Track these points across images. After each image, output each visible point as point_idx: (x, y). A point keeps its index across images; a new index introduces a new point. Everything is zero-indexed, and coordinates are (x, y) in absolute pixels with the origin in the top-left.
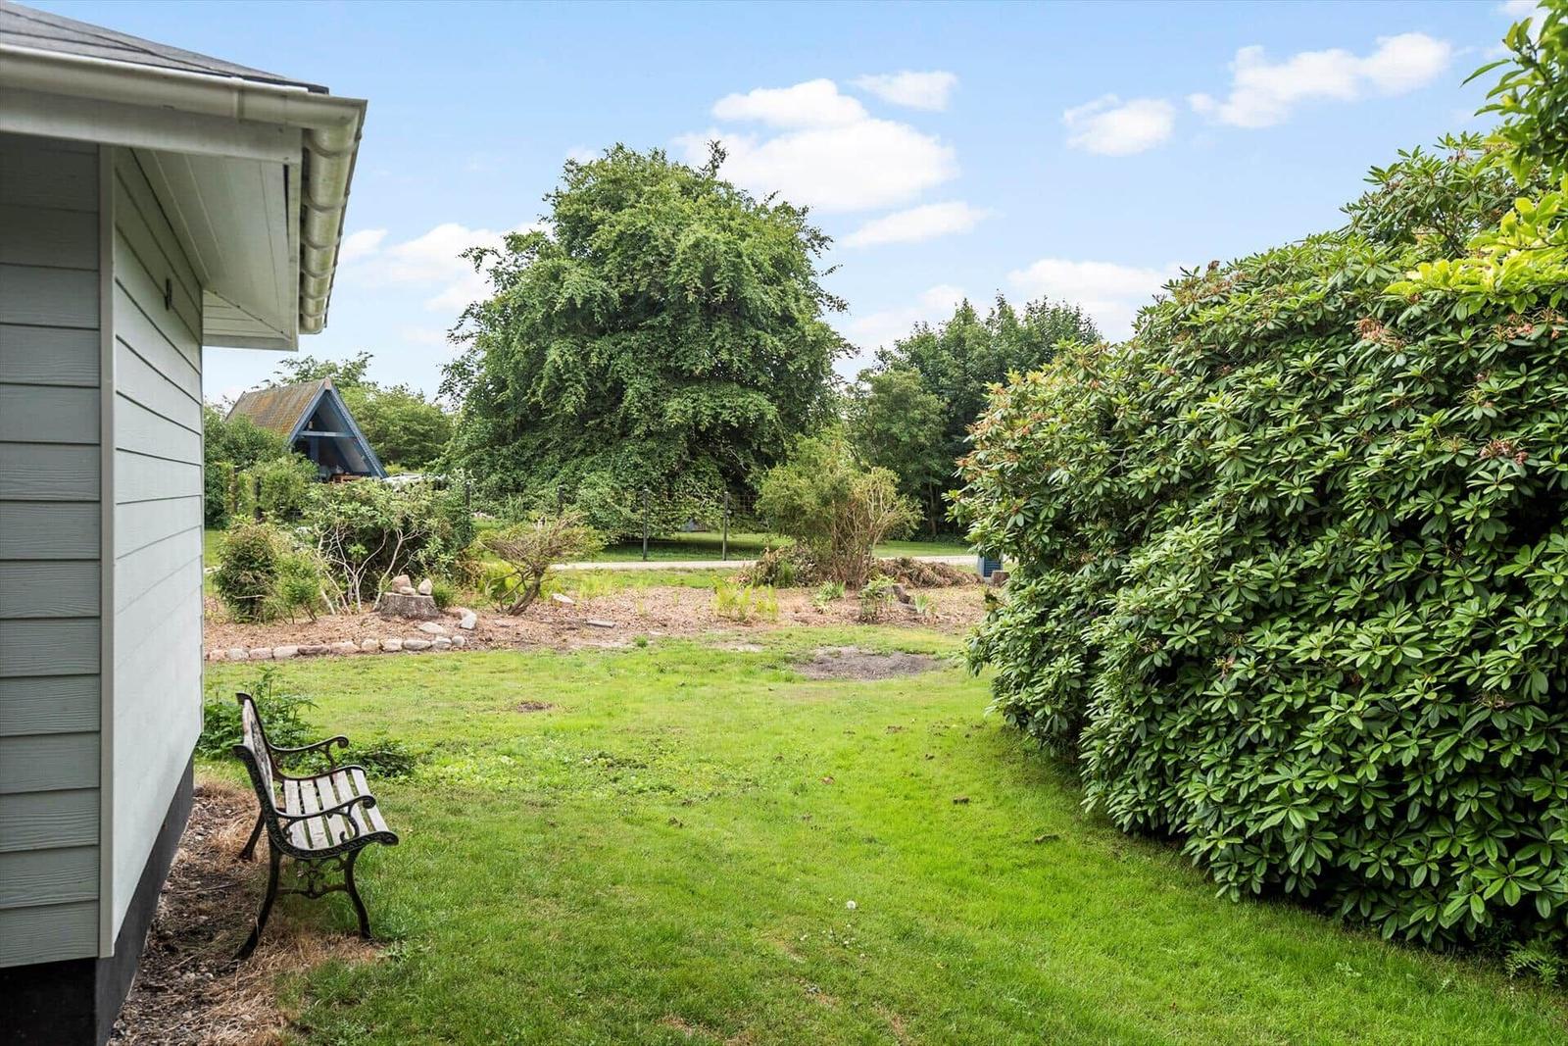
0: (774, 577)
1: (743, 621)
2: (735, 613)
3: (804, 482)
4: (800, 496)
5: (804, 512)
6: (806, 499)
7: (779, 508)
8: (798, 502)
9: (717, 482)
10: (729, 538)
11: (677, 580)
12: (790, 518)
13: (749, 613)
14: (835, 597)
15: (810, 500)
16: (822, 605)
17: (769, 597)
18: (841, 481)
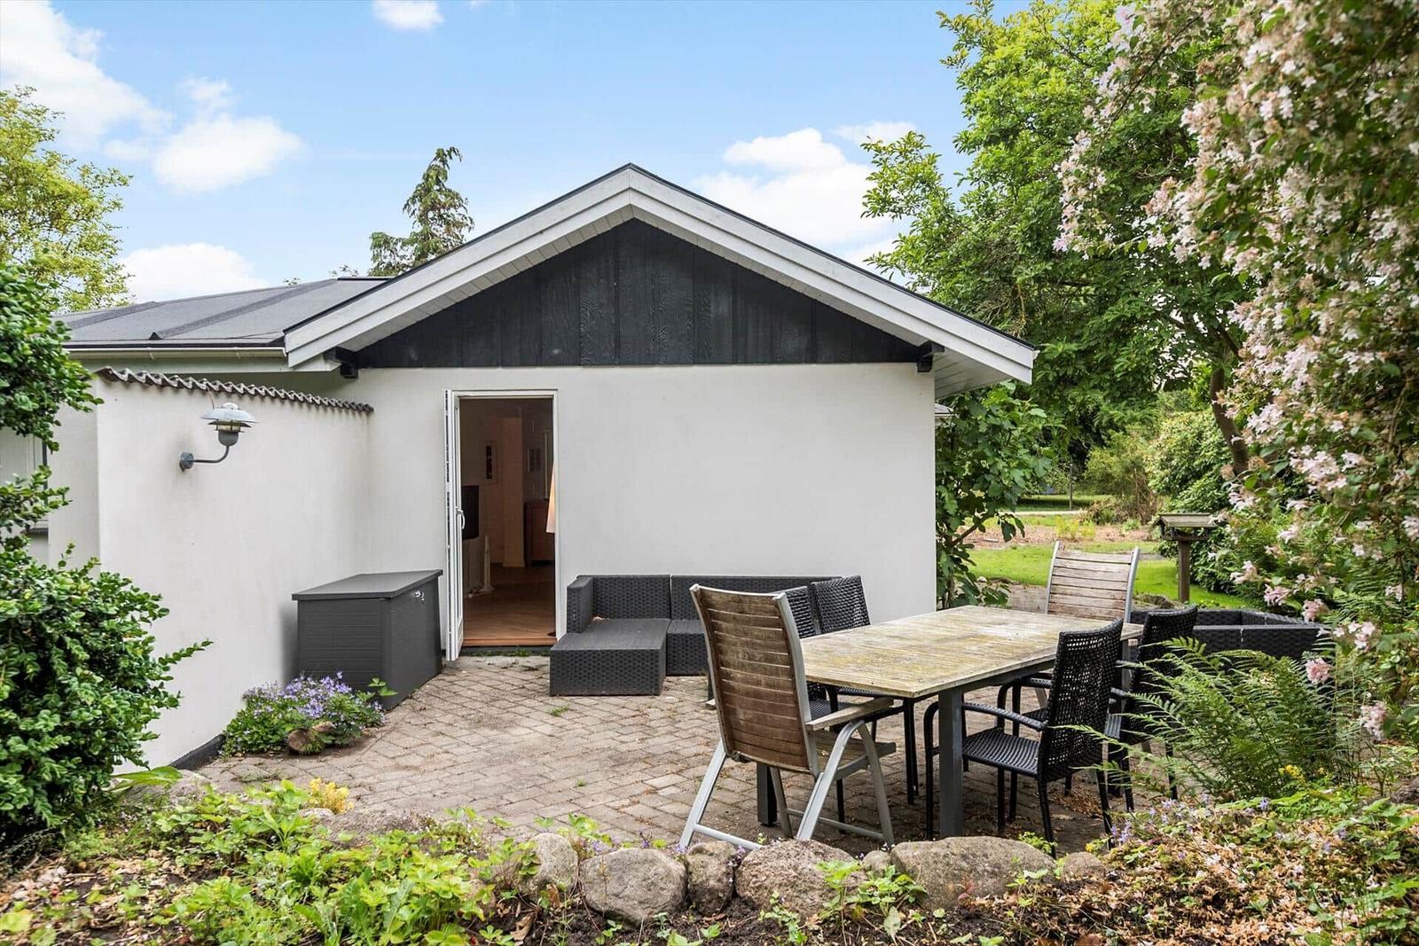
0: (1099, 519)
1: (1073, 540)
2: (1069, 536)
3: (1114, 459)
4: (1110, 467)
5: (1113, 478)
6: (1114, 469)
7: (1098, 475)
8: (1109, 471)
9: (1066, 457)
10: (1074, 498)
11: (1035, 521)
12: (1106, 483)
13: (1078, 535)
14: (1134, 528)
15: (1117, 470)
16: (1124, 532)
17: (1091, 527)
18: (1137, 458)
